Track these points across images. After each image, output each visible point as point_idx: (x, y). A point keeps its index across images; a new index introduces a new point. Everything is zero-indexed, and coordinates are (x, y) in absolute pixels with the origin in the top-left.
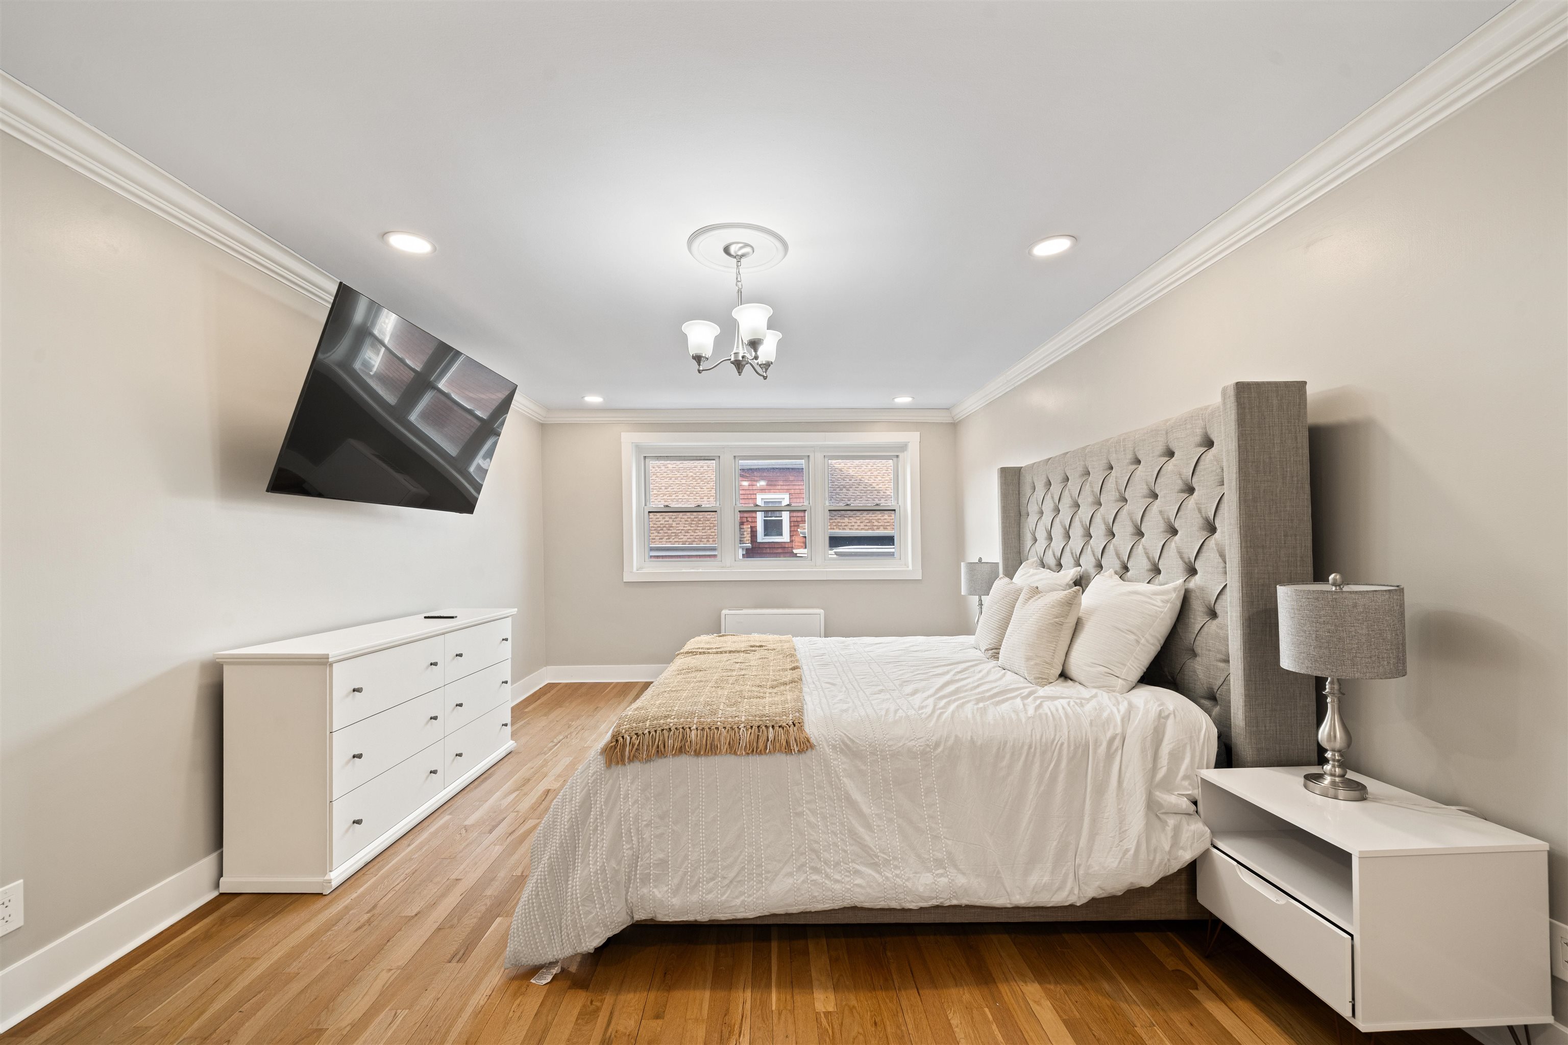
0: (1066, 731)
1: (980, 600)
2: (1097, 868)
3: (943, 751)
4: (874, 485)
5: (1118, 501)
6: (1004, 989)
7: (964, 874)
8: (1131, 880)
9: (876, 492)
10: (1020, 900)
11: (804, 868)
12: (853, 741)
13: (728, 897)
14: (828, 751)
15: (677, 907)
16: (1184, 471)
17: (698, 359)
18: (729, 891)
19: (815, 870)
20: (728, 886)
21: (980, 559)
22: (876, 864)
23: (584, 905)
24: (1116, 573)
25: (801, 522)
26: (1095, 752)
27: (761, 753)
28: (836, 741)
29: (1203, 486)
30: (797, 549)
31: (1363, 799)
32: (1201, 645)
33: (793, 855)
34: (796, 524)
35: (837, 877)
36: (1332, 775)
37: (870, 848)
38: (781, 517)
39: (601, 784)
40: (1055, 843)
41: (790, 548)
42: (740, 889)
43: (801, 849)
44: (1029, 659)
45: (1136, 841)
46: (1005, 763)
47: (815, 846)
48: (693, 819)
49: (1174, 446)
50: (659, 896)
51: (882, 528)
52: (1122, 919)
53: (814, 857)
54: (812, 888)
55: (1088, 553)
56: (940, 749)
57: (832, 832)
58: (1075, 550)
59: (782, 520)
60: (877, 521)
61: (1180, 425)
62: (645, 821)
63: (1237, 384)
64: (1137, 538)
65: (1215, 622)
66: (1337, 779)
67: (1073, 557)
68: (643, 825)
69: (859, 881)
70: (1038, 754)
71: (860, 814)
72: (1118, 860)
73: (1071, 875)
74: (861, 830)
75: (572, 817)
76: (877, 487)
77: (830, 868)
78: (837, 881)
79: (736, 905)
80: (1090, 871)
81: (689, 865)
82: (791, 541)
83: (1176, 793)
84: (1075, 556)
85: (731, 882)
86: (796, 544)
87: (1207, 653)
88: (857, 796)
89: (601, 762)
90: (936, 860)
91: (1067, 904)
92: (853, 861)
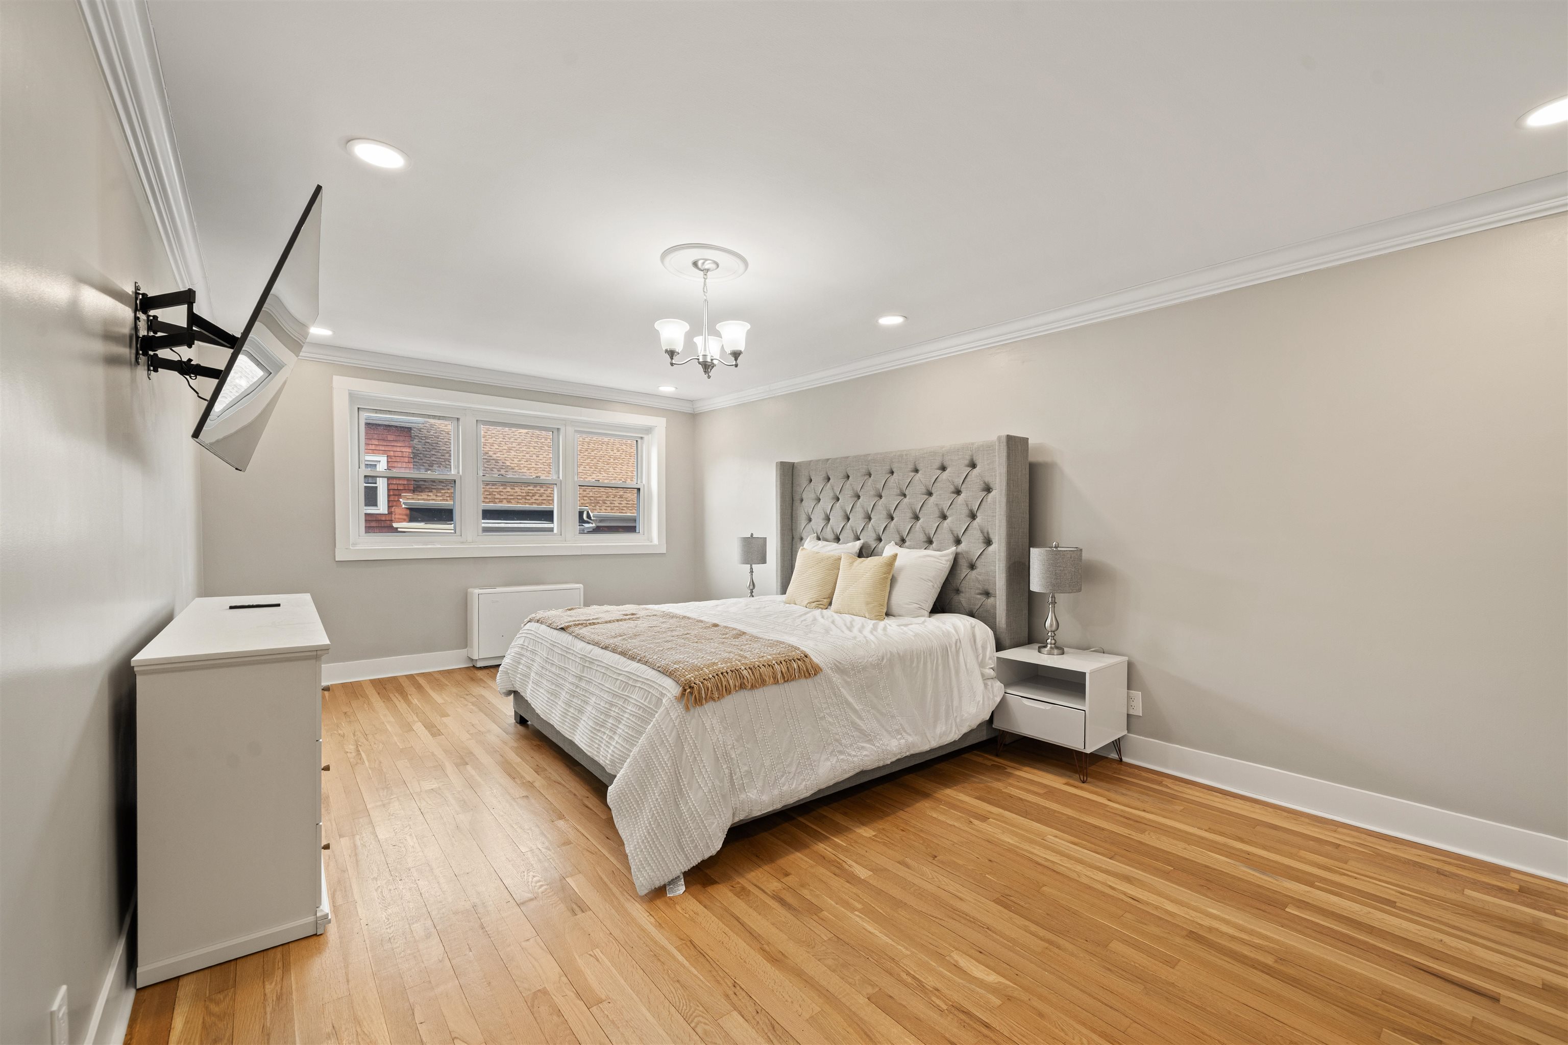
0: (935, 642)
1: (751, 568)
2: (966, 715)
3: (886, 662)
4: (491, 453)
5: (898, 495)
6: (936, 795)
7: (910, 735)
8: (983, 717)
9: (494, 461)
10: (934, 744)
11: (834, 753)
12: (840, 663)
13: (796, 785)
14: (829, 672)
15: (767, 802)
16: (956, 480)
17: (672, 353)
18: (795, 781)
19: (841, 752)
20: (793, 778)
21: (752, 535)
22: (870, 740)
23: (708, 819)
24: (896, 544)
25: (404, 491)
26: (951, 650)
27: (793, 680)
28: (831, 664)
29: (969, 491)
30: (397, 522)
31: (1063, 653)
32: (964, 586)
33: (825, 747)
34: (397, 492)
35: (854, 753)
36: (1051, 644)
37: (866, 731)
38: (376, 483)
39: (685, 724)
40: (944, 707)
41: (388, 522)
42: (801, 778)
43: (829, 741)
44: (868, 603)
45: (982, 696)
46: (914, 665)
47: (837, 737)
48: (759, 736)
49: (946, 464)
50: (754, 797)
51: (505, 501)
52: (964, 746)
53: (837, 744)
54: (842, 764)
55: (869, 530)
56: (885, 661)
57: (843, 725)
58: (856, 528)
59: (377, 487)
60: (499, 493)
61: (954, 452)
62: (729, 745)
63: (1008, 435)
64: (914, 521)
65: (974, 572)
66: (1053, 646)
67: (853, 533)
68: (729, 749)
69: (865, 753)
70: (928, 657)
71: (855, 711)
72: (976, 708)
73: (954, 723)
74: (857, 721)
75: (671, 756)
76: (494, 456)
77: (848, 749)
78: (854, 756)
79: (802, 789)
80: (963, 718)
81: (767, 770)
82: (390, 513)
83: (988, 667)
84: (855, 532)
85: (795, 775)
86: (397, 516)
87: (969, 590)
88: (850, 699)
89: (680, 709)
90: (896, 730)
91: (952, 741)
92: (858, 742)
